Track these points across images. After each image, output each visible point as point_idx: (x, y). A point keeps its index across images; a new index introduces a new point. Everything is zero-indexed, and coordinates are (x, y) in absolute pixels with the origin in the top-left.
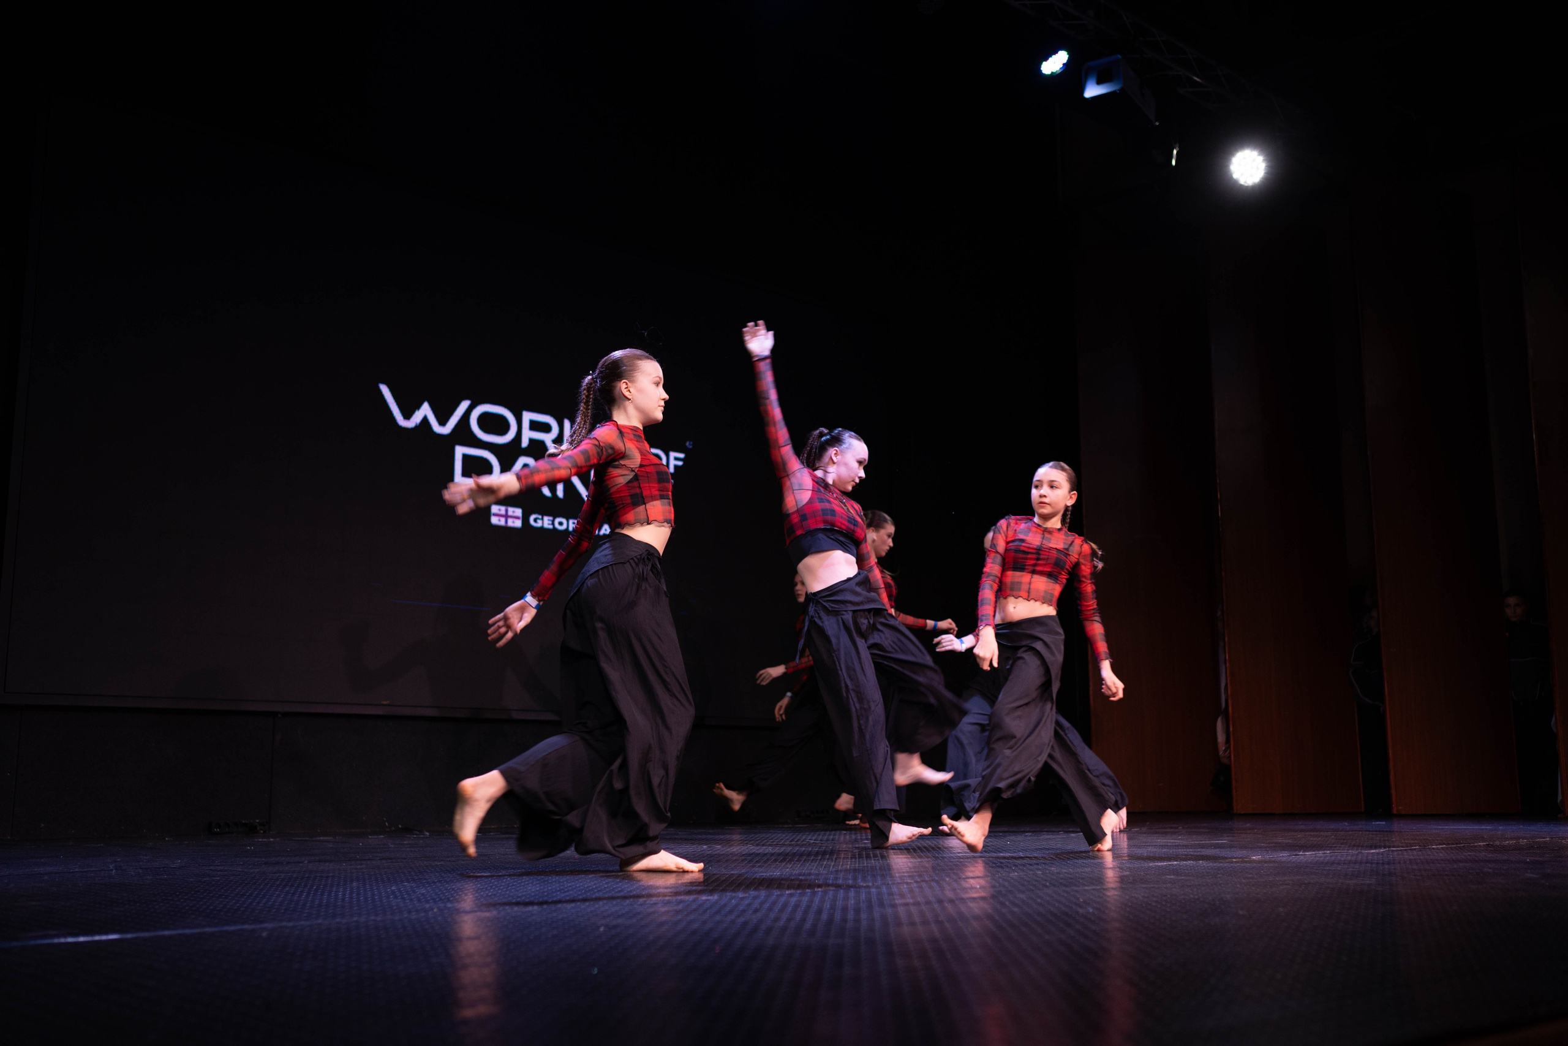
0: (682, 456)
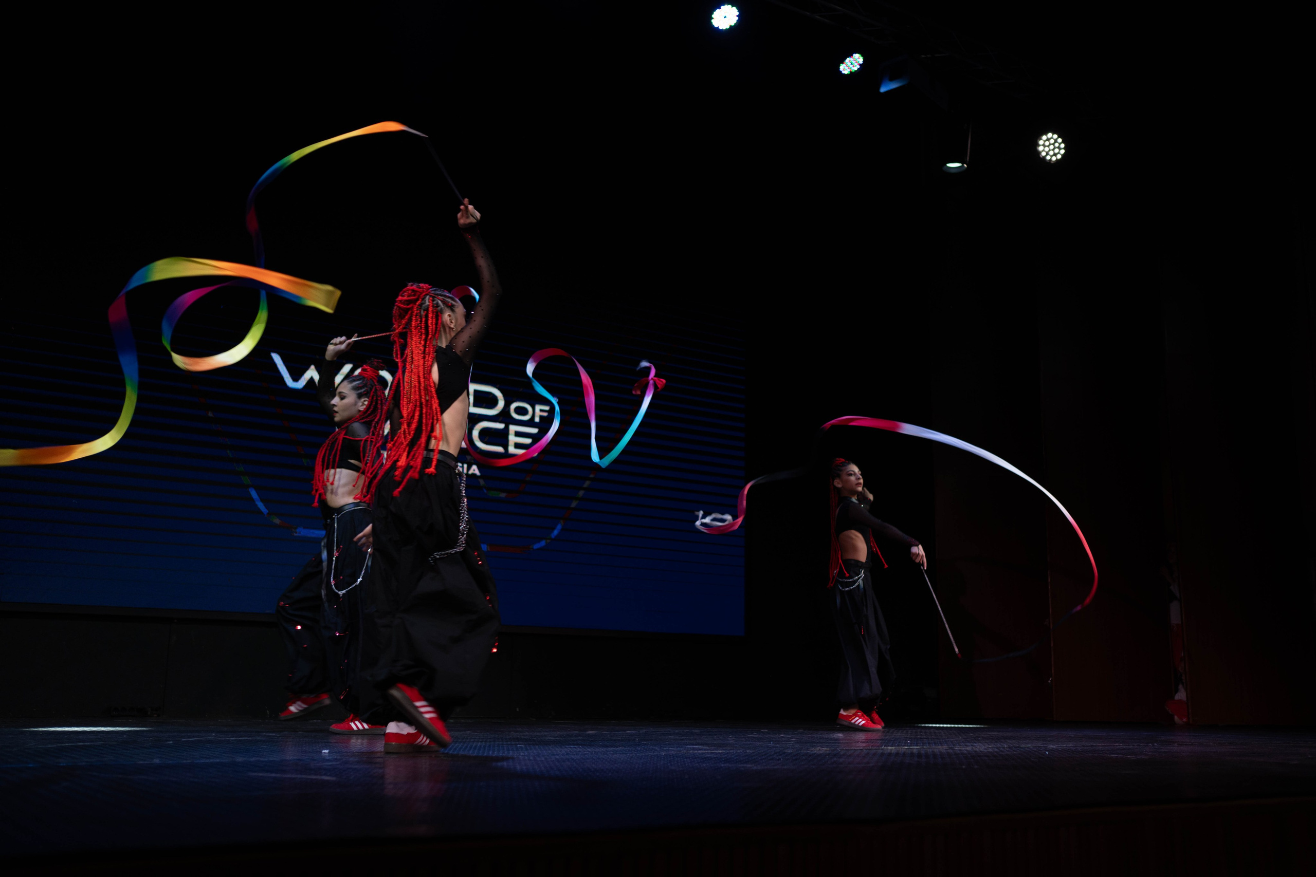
0: (547, 408)
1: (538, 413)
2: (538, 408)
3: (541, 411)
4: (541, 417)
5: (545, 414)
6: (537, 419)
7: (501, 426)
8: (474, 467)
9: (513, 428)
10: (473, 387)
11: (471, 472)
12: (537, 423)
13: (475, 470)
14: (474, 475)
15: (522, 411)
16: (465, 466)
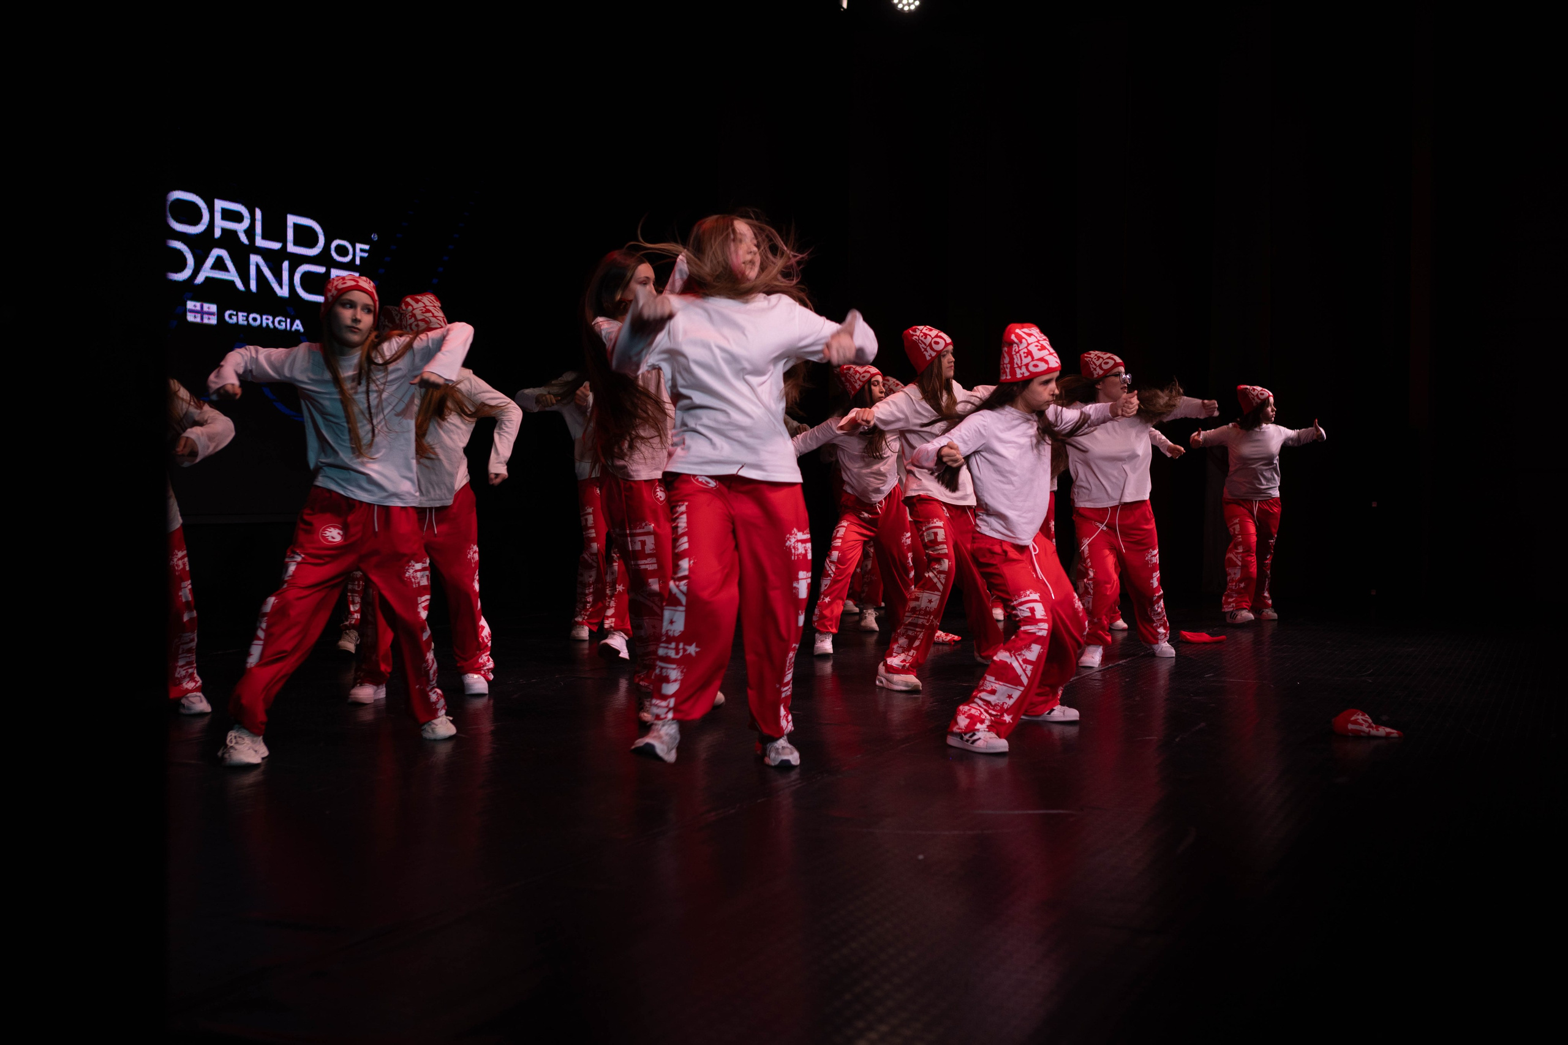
0: (367, 247)
1: (359, 254)
2: (359, 246)
3: (362, 250)
4: (362, 258)
5: (366, 255)
6: (358, 262)
7: (321, 270)
8: (298, 322)
9: (335, 273)
10: (292, 220)
11: (294, 327)
12: (357, 265)
13: (298, 325)
14: (297, 331)
15: (341, 250)
16: (288, 320)
